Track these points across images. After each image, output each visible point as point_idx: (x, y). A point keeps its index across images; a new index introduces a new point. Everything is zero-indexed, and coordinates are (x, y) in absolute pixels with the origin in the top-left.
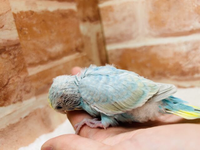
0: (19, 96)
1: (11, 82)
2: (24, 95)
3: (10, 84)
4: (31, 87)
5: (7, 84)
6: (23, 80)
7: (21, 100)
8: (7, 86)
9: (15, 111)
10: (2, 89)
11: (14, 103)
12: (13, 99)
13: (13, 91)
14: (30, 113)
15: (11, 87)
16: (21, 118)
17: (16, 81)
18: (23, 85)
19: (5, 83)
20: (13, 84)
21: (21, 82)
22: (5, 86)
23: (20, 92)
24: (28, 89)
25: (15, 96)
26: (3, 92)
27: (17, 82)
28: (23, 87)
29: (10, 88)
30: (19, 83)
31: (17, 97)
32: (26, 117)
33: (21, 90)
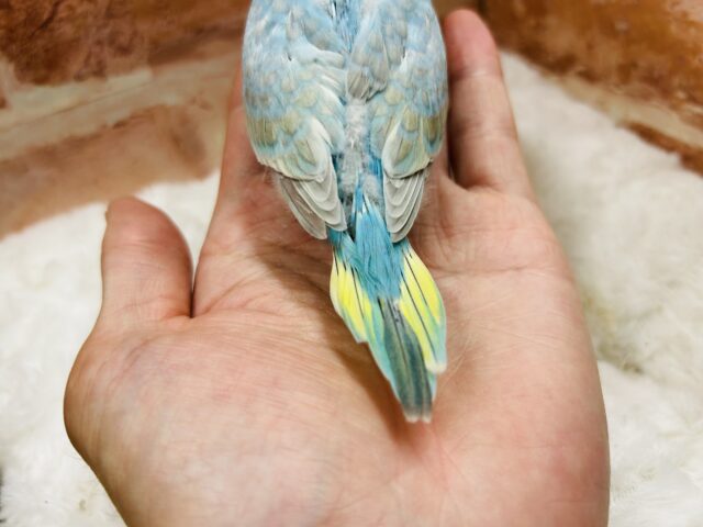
0: (93, 61)
1: (62, 12)
2: (111, 61)
3: (61, 20)
4: (135, 33)
5: (50, 19)
6: (104, 11)
7: (100, 72)
8: (51, 25)
9: (82, 103)
10: (37, 33)
11: (79, 78)
12: (75, 66)
13: (73, 44)
14: (133, 117)
15: (67, 30)
16: (104, 126)
17: (79, 10)
18: (105, 26)
19: (45, 16)
20: (70, 19)
21: (96, 17)
22: (45, 25)
23: (96, 49)
24: (123, 40)
25: (81, 57)
26: (40, 43)
27: (85, 15)
28: (107, 31)
29: (62, 30)
30: (90, 19)
31: (87, 62)
32: (119, 125)
33: (99, 43)
